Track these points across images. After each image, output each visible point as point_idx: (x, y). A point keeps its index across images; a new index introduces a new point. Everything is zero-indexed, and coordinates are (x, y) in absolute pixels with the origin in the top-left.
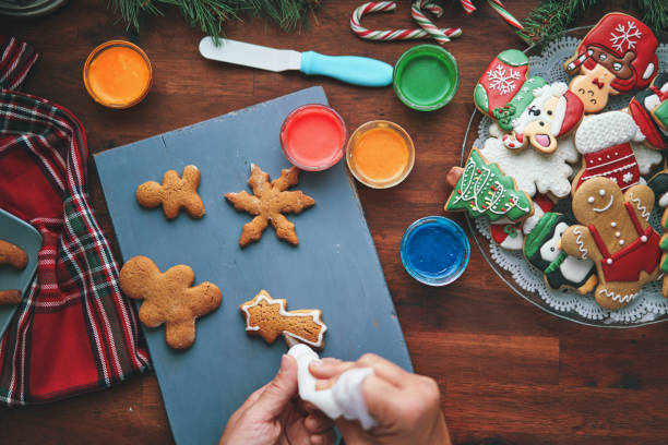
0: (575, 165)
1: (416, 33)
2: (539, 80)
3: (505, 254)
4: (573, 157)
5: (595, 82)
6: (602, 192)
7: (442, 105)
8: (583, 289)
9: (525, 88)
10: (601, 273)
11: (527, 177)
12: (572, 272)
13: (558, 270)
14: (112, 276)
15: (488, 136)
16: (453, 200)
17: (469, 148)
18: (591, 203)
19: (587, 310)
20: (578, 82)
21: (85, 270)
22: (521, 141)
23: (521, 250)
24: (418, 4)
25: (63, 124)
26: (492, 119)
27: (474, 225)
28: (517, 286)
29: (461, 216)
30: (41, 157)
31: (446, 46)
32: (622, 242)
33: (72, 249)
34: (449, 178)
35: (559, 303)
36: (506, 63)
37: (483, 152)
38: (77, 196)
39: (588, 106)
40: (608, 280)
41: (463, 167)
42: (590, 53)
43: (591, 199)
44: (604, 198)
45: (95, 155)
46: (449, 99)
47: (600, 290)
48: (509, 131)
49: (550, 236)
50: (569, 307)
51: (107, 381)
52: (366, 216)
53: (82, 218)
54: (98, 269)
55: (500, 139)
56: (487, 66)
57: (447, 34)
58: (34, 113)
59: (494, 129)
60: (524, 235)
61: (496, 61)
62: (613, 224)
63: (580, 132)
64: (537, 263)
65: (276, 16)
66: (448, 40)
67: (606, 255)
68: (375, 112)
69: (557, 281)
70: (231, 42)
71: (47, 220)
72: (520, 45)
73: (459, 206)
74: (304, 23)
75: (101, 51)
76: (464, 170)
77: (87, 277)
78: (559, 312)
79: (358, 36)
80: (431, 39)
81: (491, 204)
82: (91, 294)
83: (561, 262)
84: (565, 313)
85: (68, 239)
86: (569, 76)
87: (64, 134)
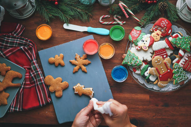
0: (152, 54)
1: (115, 23)
2: (144, 34)
3: (136, 75)
4: (152, 52)
5: (157, 34)
6: (159, 60)
7: (121, 39)
8: (155, 83)
9: (140, 35)
10: (159, 79)
11: (141, 56)
12: (152, 79)
13: (149, 78)
14: (42, 80)
15: (132, 47)
16: (124, 62)
17: (127, 50)
18: (156, 62)
19: (155, 88)
20: (153, 34)
21: (36, 79)
22: (140, 48)
23: (140, 74)
24: (115, 16)
25: (31, 44)
26: (133, 43)
27: (129, 68)
28: (139, 82)
29: (126, 65)
30: (26, 52)
31: (122, 25)
32: (164, 71)
33: (33, 74)
34: (123, 57)
35: (149, 86)
36: (136, 30)
37: (131, 50)
38: (34, 61)
39: (155, 40)
40: (161, 81)
41: (126, 54)
42: (156, 27)
43: (156, 61)
44: (159, 61)
45: (39, 52)
46: (123, 38)
47: (159, 83)
48: (137, 46)
49: (147, 70)
50: (151, 87)
51: (41, 105)
52: (103, 66)
53: (35, 66)
54: (39, 78)
55: (135, 48)
56: (132, 30)
57: (122, 23)
58: (24, 41)
59: (133, 45)
60: (141, 70)
61: (134, 29)
62: (162, 67)
63: (153, 46)
64: (144, 77)
65: (82, 18)
66: (122, 24)
67: (160, 74)
68: (105, 41)
69: (149, 81)
70: (71, 25)
71: (27, 67)
72: (139, 25)
73: (125, 63)
74: (88, 20)
75: (40, 27)
76: (126, 55)
77: (36, 80)
78: (149, 88)
79: (101, 23)
80: (118, 24)
81: (133, 63)
82: (37, 85)
83: (149, 76)
84: (151, 89)
85: (32, 71)
86: (151, 32)
87: (31, 46)
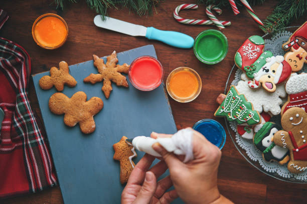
0: (284, 99)
1: (207, 22)
2: (269, 53)
3: (243, 141)
4: (283, 95)
5: (298, 56)
6: (297, 115)
7: (218, 62)
8: (282, 162)
9: (262, 57)
10: (292, 155)
11: (258, 103)
12: (276, 153)
13: (270, 152)
14: (38, 137)
15: (240, 79)
16: (219, 111)
17: (230, 84)
18: (291, 120)
19: (282, 173)
20: (289, 55)
21: (25, 132)
22: (257, 84)
23: (252, 140)
24: (210, 7)
25: (19, 55)
26: (243, 71)
27: (229, 124)
28: (248, 157)
29: (223, 119)
30: (7, 70)
31: (222, 30)
32: (304, 141)
33: (19, 121)
34: (218, 100)
35: (269, 168)
36: (253, 43)
37: (236, 87)
38: (23, 94)
39: (294, 68)
40: (295, 159)
41: (226, 94)
42: (297, 41)
43: (291, 118)
44: (298, 119)
45: (33, 76)
46: (222, 59)
47: (291, 164)
48: (251, 79)
49: (268, 134)
50: (273, 170)
53: (25, 105)
54: (31, 132)
55: (247, 82)
56: (243, 43)
57: (223, 24)
58: (5, 48)
59: (243, 76)
60: (254, 133)
61: (248, 41)
62: (301, 132)
63: (289, 82)
64: (260, 148)
65: (135, 7)
66: (223, 27)
67: (296, 147)
68: (182, 61)
69: (269, 158)
70: (111, 19)
71: (8, 104)
72: (260, 33)
73: (222, 114)
74: (150, 12)
75: (43, 18)
76: (226, 96)
77: (26, 136)
78: (268, 172)
79: (177, 21)
80: (215, 26)
81: (239, 116)
82: (27, 145)
83: (272, 148)
84: (272, 174)
85: (17, 116)
86: (284, 52)
87: (19, 60)
